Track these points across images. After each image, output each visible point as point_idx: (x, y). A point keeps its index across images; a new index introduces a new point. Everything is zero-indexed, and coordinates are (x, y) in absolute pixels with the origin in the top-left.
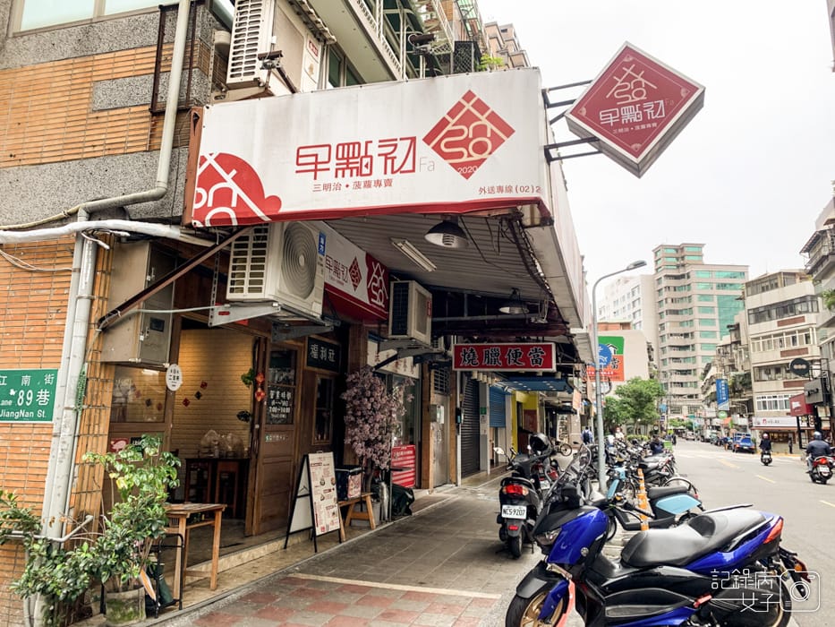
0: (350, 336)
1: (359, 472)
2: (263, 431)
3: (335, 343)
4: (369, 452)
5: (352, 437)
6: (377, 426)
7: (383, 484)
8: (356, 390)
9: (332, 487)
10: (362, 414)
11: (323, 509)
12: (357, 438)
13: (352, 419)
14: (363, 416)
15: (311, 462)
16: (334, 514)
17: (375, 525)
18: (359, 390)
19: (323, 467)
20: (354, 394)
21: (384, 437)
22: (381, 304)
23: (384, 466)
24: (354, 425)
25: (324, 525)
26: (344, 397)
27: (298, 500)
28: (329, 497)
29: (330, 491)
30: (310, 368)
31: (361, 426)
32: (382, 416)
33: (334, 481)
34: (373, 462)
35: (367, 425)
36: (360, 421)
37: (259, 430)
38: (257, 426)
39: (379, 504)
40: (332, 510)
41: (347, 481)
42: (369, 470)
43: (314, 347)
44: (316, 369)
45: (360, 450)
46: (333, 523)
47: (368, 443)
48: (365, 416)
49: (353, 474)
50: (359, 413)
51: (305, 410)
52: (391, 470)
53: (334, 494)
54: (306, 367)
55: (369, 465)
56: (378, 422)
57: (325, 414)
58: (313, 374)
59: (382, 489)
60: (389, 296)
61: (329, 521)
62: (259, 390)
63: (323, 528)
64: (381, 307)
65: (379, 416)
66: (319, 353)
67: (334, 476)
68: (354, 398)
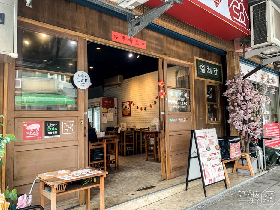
0: (227, 59)
1: (238, 141)
2: (167, 116)
3: (217, 64)
4: (245, 128)
5: (233, 118)
6: (250, 111)
7: (258, 147)
8: (232, 90)
9: (216, 151)
10: (238, 104)
11: (210, 167)
12: (235, 119)
13: (232, 108)
14: (238, 105)
15: (197, 135)
16: (219, 169)
17: (254, 174)
18: (235, 90)
19: (208, 139)
20: (231, 92)
21: (255, 118)
22: (243, 22)
23: (257, 136)
24: (234, 111)
25: (211, 177)
26: (225, 94)
27: (191, 160)
28: (214, 158)
29: (215, 154)
30: (200, 79)
31: (238, 111)
32: (253, 105)
33: (218, 147)
34: (249, 134)
35: (242, 111)
36: (237, 109)
37: (164, 116)
38: (162, 113)
39: (256, 160)
40: (218, 167)
41: (229, 147)
42: (247, 139)
43: (202, 66)
44: (204, 79)
45: (238, 126)
46: (219, 176)
47: (245, 122)
48: (240, 106)
49: (234, 142)
50: (236, 104)
51: (199, 103)
52: (262, 139)
53: (219, 156)
54: (196, 78)
55: (247, 136)
56: (250, 109)
57: (215, 106)
58: (203, 82)
59: (258, 150)
60: (250, 18)
61: (215, 175)
62: (161, 91)
63: (211, 180)
64: (243, 24)
65: (250, 105)
66: (206, 70)
67: (218, 144)
68: (232, 94)
